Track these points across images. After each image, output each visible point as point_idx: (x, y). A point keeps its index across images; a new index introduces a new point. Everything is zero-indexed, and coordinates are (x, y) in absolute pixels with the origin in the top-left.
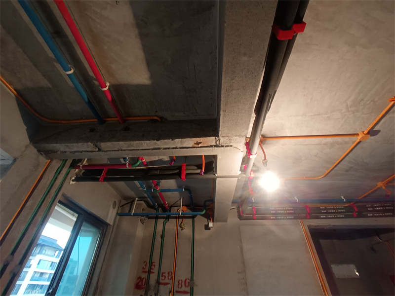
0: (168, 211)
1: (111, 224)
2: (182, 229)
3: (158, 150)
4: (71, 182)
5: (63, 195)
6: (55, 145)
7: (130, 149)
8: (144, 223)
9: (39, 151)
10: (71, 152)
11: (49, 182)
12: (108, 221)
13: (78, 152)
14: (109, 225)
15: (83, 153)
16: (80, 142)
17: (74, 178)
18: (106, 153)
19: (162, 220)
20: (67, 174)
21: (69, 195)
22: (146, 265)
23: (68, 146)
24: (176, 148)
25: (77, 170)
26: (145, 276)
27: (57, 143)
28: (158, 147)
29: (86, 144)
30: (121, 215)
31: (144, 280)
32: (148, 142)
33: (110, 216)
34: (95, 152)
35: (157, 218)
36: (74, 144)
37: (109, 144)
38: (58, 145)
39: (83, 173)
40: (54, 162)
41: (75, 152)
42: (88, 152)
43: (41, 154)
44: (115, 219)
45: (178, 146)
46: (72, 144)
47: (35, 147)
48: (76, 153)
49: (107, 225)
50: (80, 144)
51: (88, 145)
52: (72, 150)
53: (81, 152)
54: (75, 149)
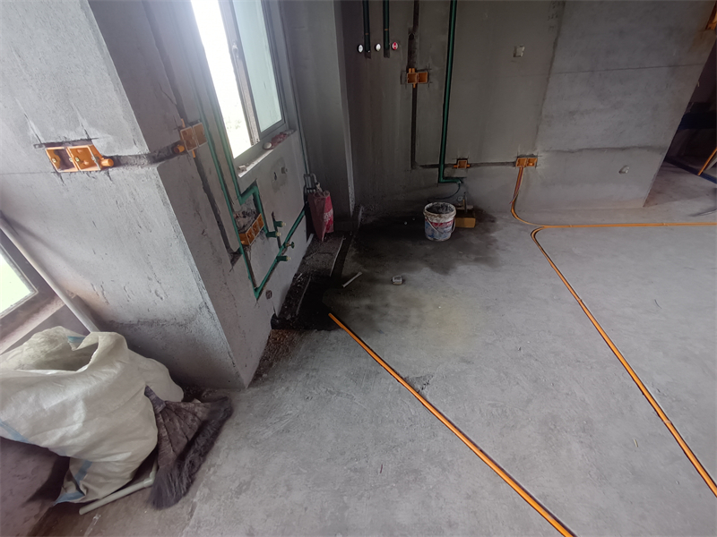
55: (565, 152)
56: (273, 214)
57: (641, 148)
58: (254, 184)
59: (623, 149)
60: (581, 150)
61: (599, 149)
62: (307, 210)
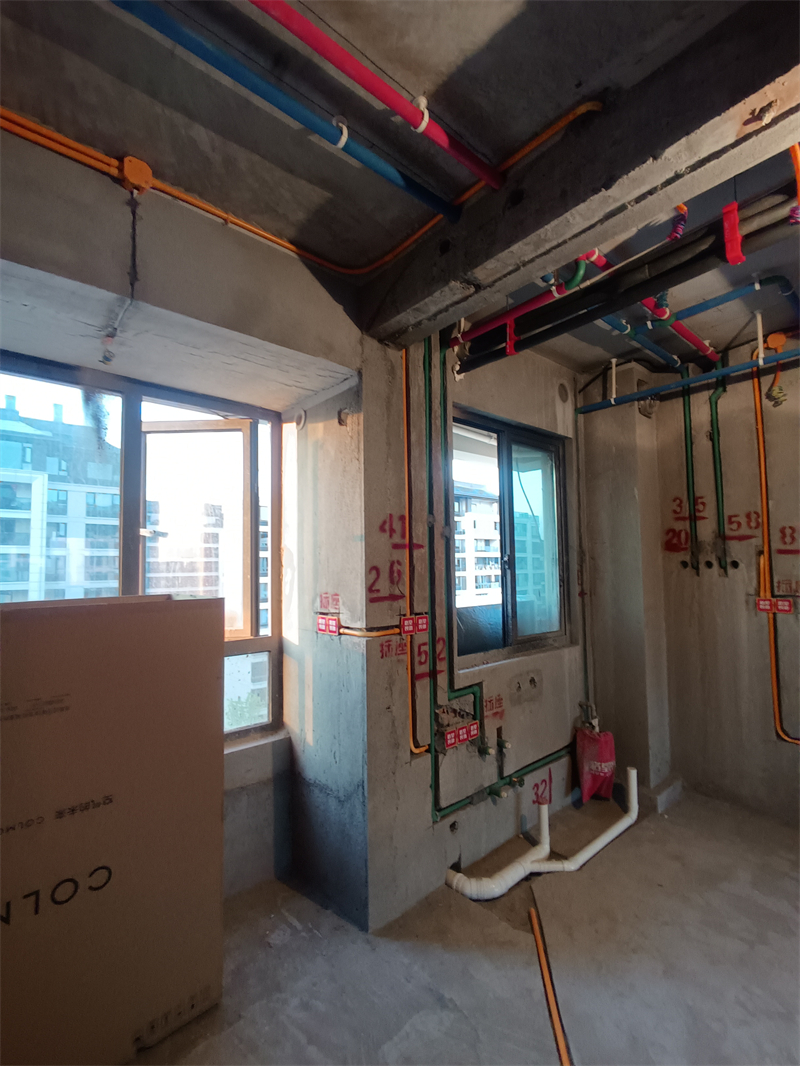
0: (719, 365)
1: (570, 434)
2: (777, 404)
3: (621, 215)
4: (458, 377)
5: (455, 406)
6: (398, 317)
7: (542, 250)
8: (653, 416)
9: (381, 341)
10: (429, 319)
11: (422, 392)
12: (560, 431)
13: (440, 312)
14: (566, 438)
15: (451, 309)
16: (435, 292)
17: (458, 368)
18: (494, 289)
19: (705, 395)
20: (444, 363)
21: (464, 403)
22: (680, 505)
23: (417, 310)
24: (678, 176)
25: (456, 348)
26: (683, 526)
27: (398, 313)
28: (618, 204)
29: (446, 289)
30: (585, 410)
31: (683, 535)
32: (582, 207)
33: (562, 419)
34: (470, 296)
35: (686, 393)
36: (426, 300)
37: (491, 264)
38: (402, 314)
39: (470, 349)
40: (412, 349)
41: (435, 315)
42: (457, 303)
43: (386, 345)
44: (576, 422)
45: (682, 168)
46: (422, 303)
47: (373, 336)
48: (439, 317)
49: (562, 439)
50: (437, 294)
51: (451, 290)
52: (430, 314)
53: (446, 309)
54: (433, 309)
56: (499, 731)
58: (480, 685)
62: (572, 750)
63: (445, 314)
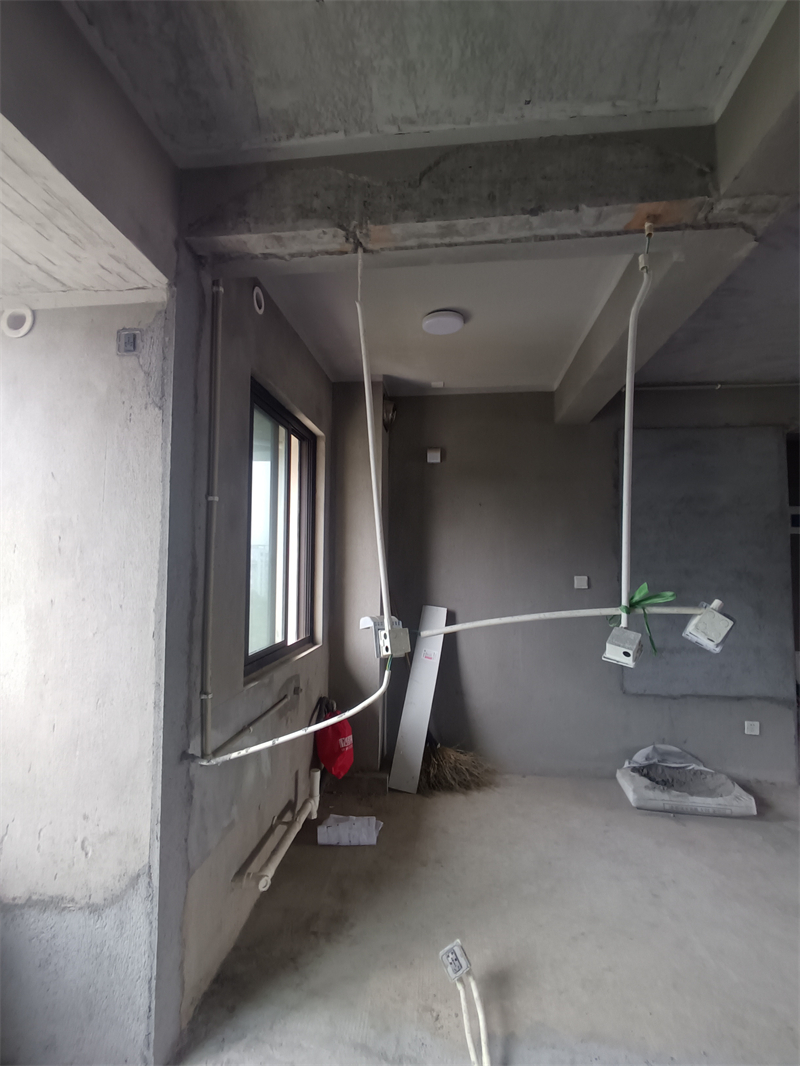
6: (244, 237)
7: (447, 240)
9: (197, 257)
10: (281, 257)
13: (301, 254)
15: (317, 257)
16: (317, 227)
23: (279, 239)
27: (250, 231)
29: (331, 231)
32: (507, 219)
34: (345, 253)
36: (302, 232)
37: (397, 229)
38: (255, 236)
41: (293, 255)
42: (328, 253)
43: (201, 263)
46: (292, 234)
47: (190, 245)
48: (295, 260)
50: (314, 233)
51: (335, 236)
52: (287, 252)
53: (311, 255)
54: (295, 248)
55: (664, 697)
57: (759, 698)
59: (739, 699)
60: (684, 696)
61: (707, 697)
63: (307, 258)
